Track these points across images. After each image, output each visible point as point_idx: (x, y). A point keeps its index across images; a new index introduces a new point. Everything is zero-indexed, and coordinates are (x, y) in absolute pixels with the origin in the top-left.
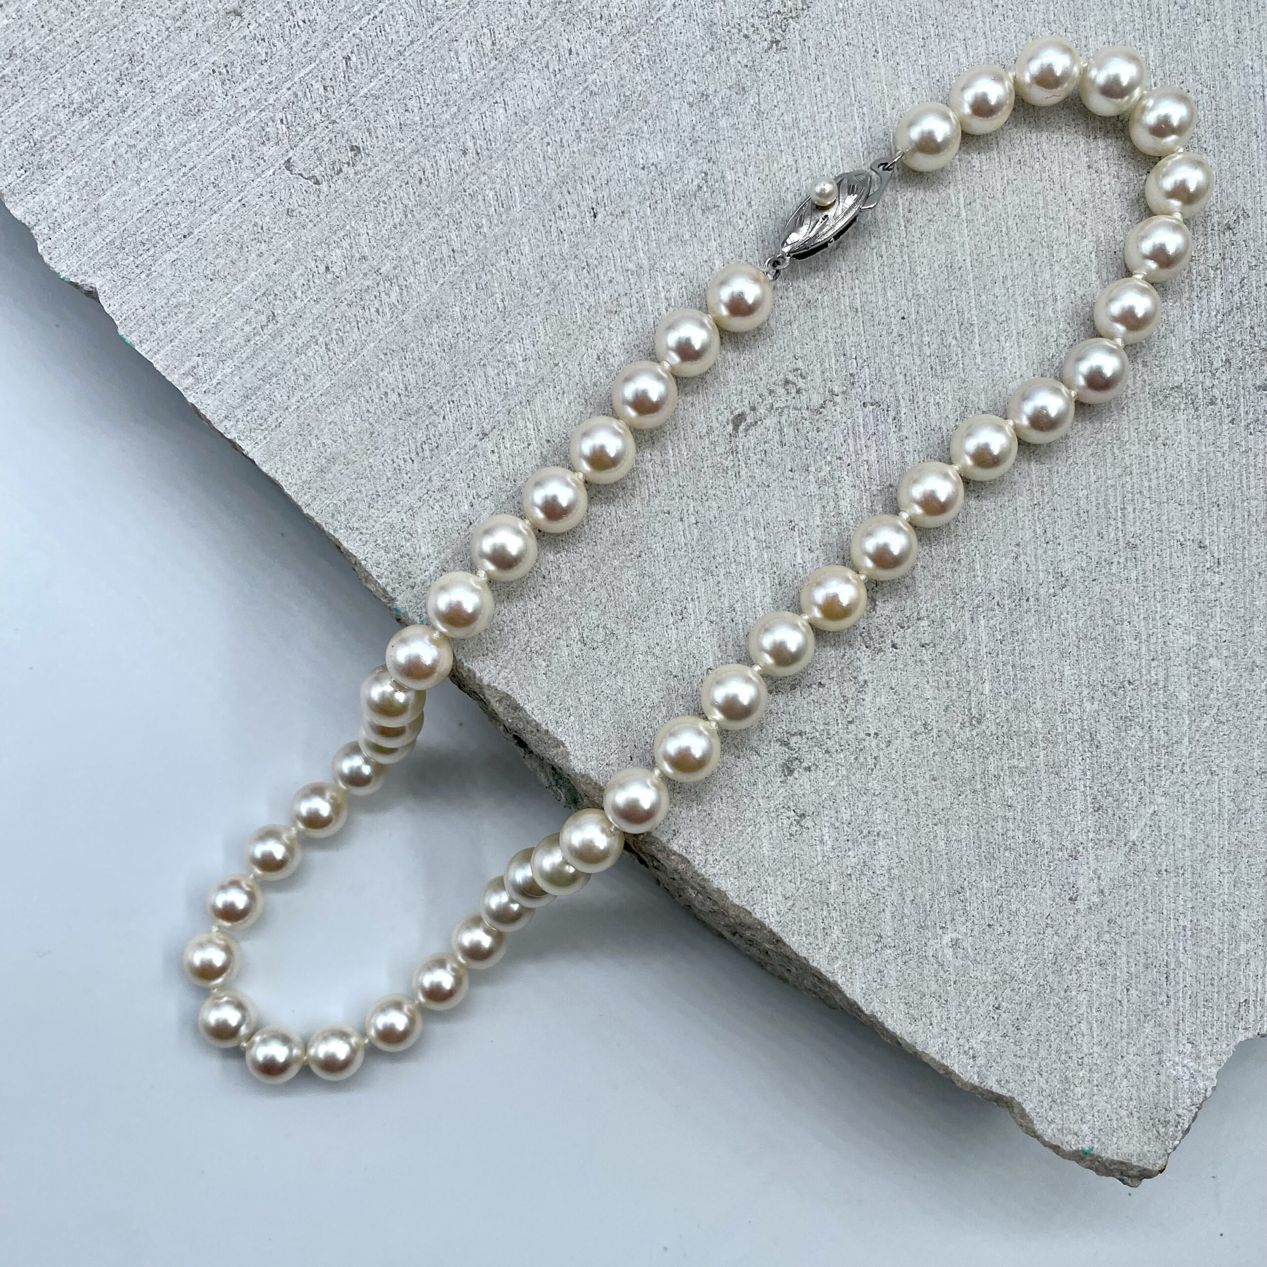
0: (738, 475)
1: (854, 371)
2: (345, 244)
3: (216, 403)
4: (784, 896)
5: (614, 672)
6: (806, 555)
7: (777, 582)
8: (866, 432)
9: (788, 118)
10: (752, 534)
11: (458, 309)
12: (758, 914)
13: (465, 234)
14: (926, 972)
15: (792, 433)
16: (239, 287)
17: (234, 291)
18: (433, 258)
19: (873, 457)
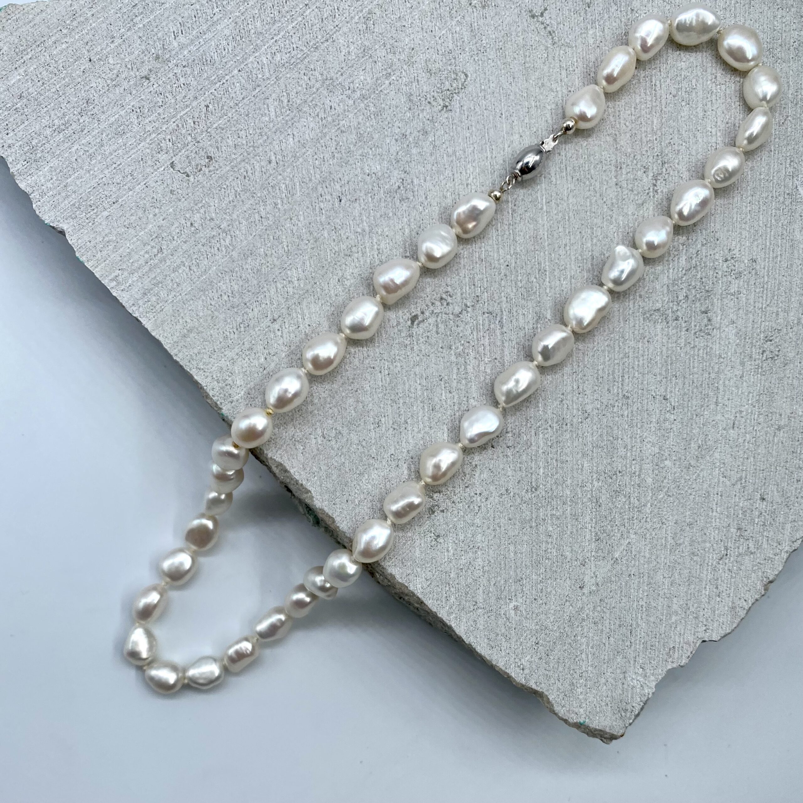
0: (412, 349)
1: (478, 294)
2: (202, 211)
3: (128, 296)
4: (426, 579)
5: (340, 454)
6: (447, 394)
7: (431, 408)
8: (483, 328)
9: (450, 150)
10: (418, 382)
11: (262, 250)
12: (412, 588)
13: (268, 208)
14: (499, 622)
15: (443, 327)
16: (142, 233)
17: (140, 235)
18: (250, 220)
19: (487, 343)
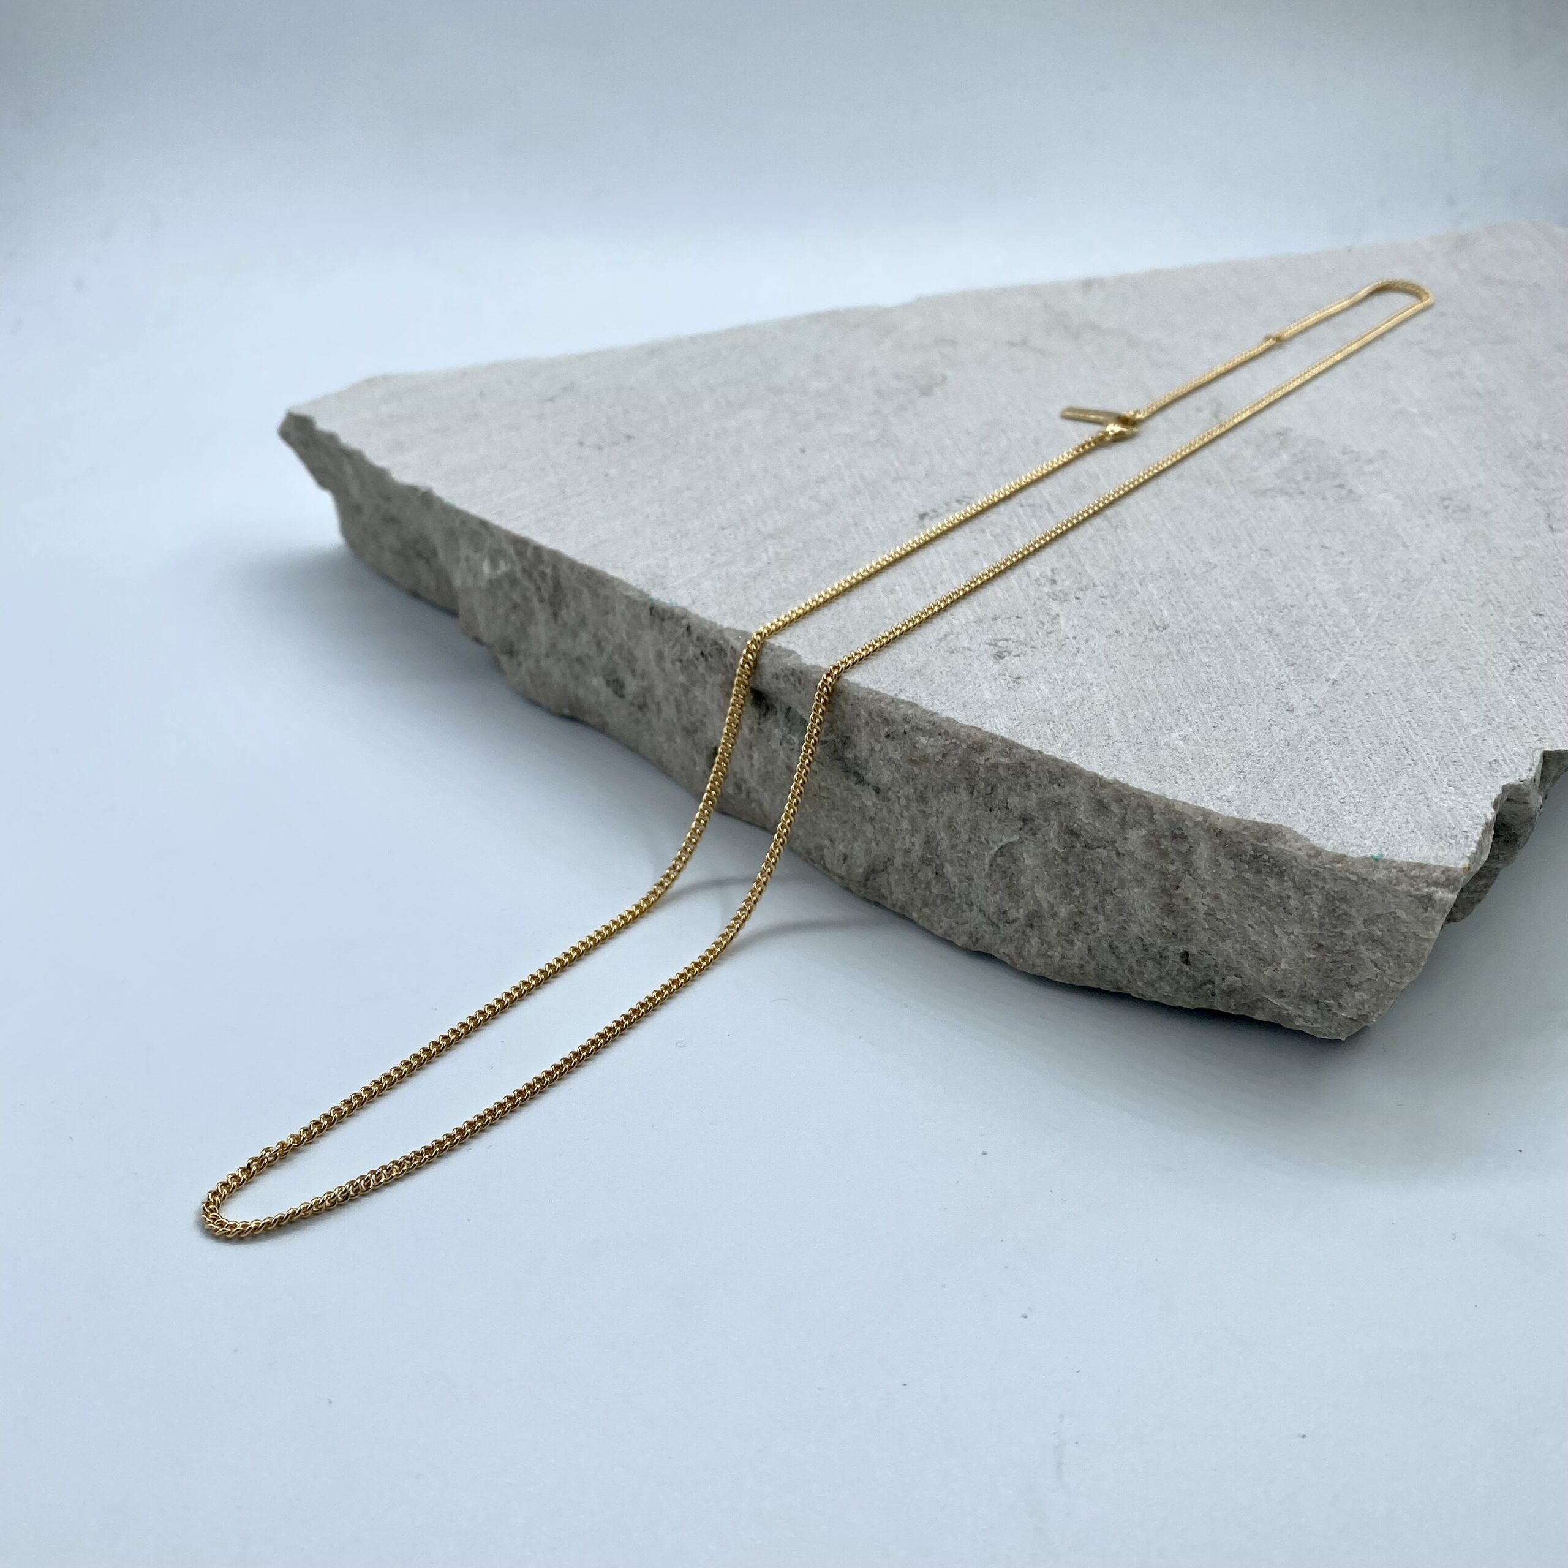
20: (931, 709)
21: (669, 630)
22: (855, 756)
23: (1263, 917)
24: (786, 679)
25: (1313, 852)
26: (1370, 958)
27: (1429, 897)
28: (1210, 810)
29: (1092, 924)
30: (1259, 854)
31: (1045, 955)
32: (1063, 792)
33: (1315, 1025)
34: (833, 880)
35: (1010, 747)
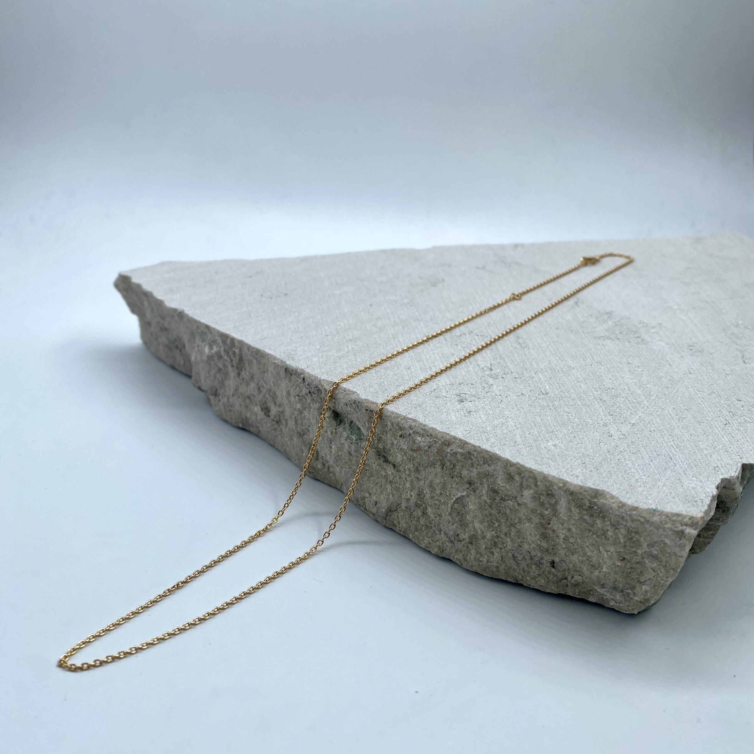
4: (465, 430)
20: (424, 423)
21: (294, 380)
22: (384, 447)
23: (594, 542)
24: (351, 406)
25: (621, 505)
26: (651, 567)
27: (682, 532)
28: (567, 481)
29: (504, 543)
30: (592, 506)
31: (478, 560)
32: (491, 469)
33: (621, 605)
34: (370, 516)
35: (463, 444)
